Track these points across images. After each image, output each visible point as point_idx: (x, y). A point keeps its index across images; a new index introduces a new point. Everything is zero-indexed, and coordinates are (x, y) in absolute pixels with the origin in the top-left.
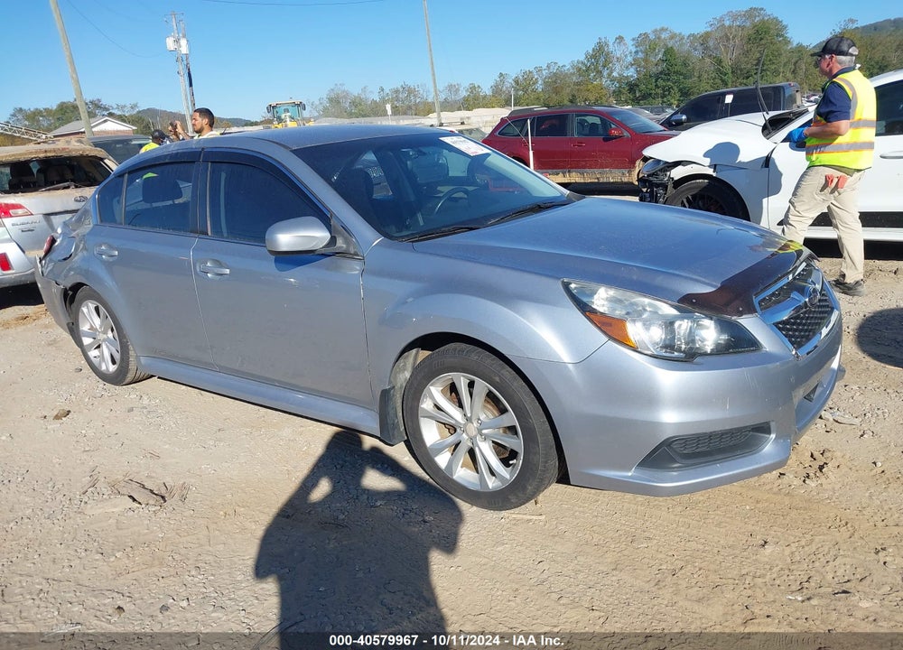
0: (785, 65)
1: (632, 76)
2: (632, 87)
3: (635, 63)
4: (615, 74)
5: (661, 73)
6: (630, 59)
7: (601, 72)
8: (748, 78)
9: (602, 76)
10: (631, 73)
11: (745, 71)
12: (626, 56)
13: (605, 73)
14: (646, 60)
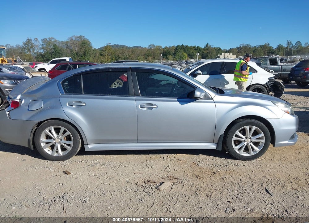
0: (92, 54)
1: (42, 53)
2: (43, 56)
3: (43, 48)
4: (35, 51)
5: (53, 52)
6: (41, 46)
7: (30, 50)
8: (81, 57)
9: (30, 52)
10: (42, 51)
11: (80, 55)
12: (39, 45)
13: (32, 51)
14: (47, 48)
